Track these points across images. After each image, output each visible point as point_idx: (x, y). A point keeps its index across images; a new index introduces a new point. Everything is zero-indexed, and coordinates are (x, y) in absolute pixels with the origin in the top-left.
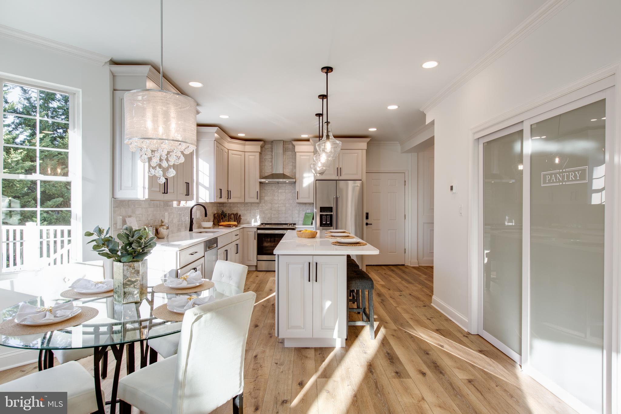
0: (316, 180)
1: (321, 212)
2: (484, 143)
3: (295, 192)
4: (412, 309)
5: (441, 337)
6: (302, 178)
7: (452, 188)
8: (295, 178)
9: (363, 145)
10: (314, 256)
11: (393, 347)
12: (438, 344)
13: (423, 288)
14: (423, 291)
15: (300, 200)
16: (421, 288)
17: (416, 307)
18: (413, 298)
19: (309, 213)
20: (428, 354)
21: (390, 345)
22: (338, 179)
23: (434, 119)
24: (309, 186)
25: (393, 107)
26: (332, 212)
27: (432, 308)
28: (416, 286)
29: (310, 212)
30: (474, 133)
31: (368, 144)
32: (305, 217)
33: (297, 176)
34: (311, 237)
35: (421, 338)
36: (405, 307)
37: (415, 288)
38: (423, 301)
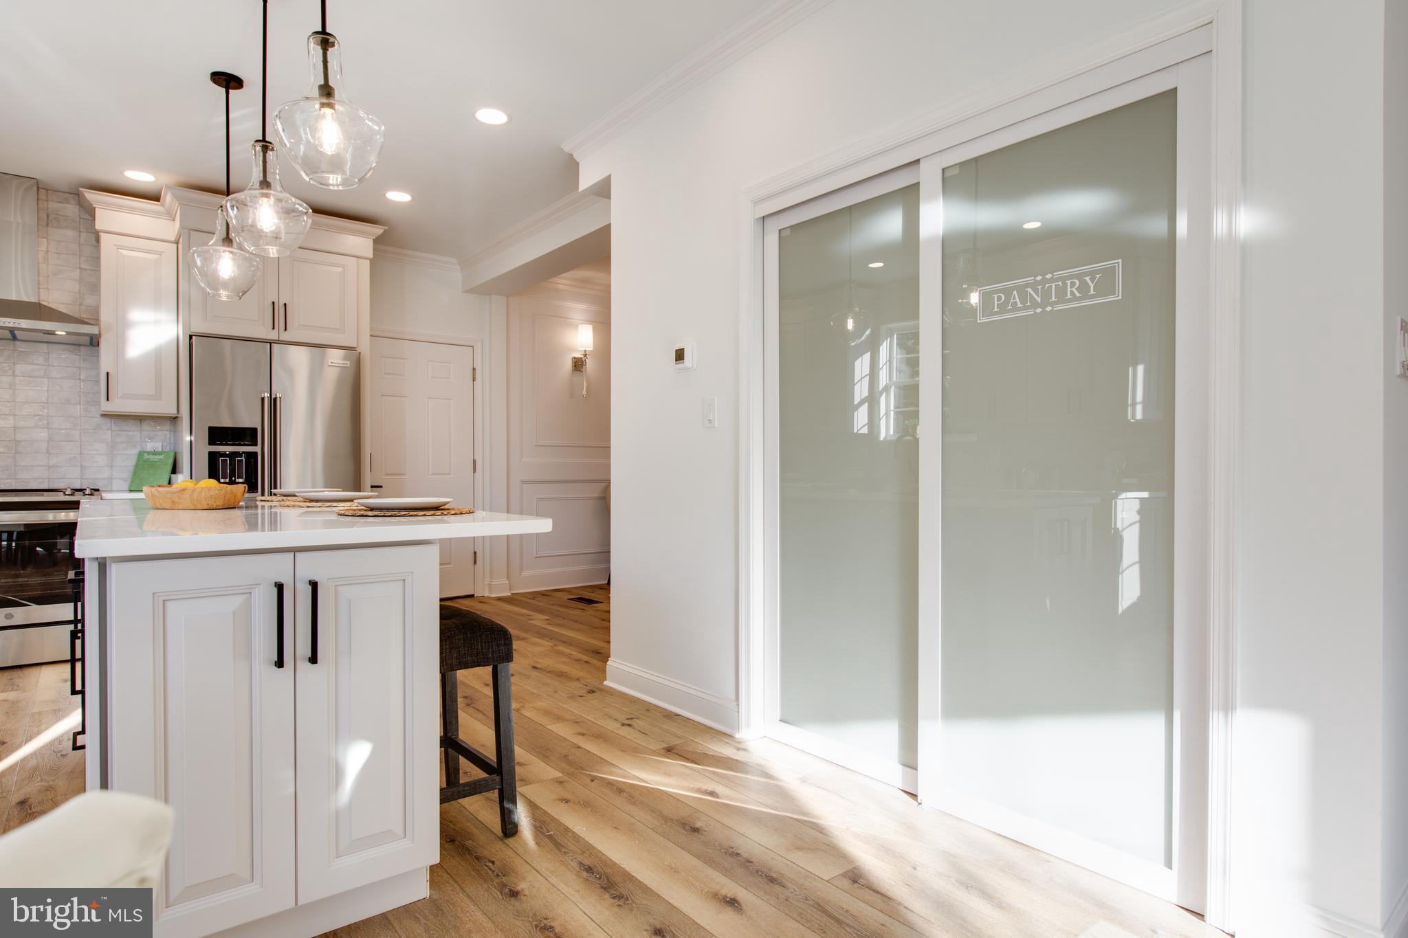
0: (191, 337)
1: (212, 442)
2: (780, 230)
3: (98, 375)
4: (565, 706)
5: (691, 769)
6: (123, 326)
7: (680, 355)
8: (96, 321)
9: (359, 242)
10: (298, 554)
11: (587, 839)
12: (699, 791)
13: (556, 645)
14: (561, 653)
15: (118, 405)
16: (552, 647)
17: (572, 697)
18: (549, 675)
19: (155, 453)
20: (696, 830)
21: (576, 838)
22: (277, 339)
23: (609, 177)
24: (157, 355)
25: (491, 116)
26: (256, 445)
27: (611, 692)
28: (535, 644)
29: (160, 450)
30: (757, 202)
31: (377, 241)
32: (137, 465)
33: (105, 316)
34: (220, 503)
35: (645, 785)
36: (542, 704)
37: (537, 649)
38: (578, 680)
